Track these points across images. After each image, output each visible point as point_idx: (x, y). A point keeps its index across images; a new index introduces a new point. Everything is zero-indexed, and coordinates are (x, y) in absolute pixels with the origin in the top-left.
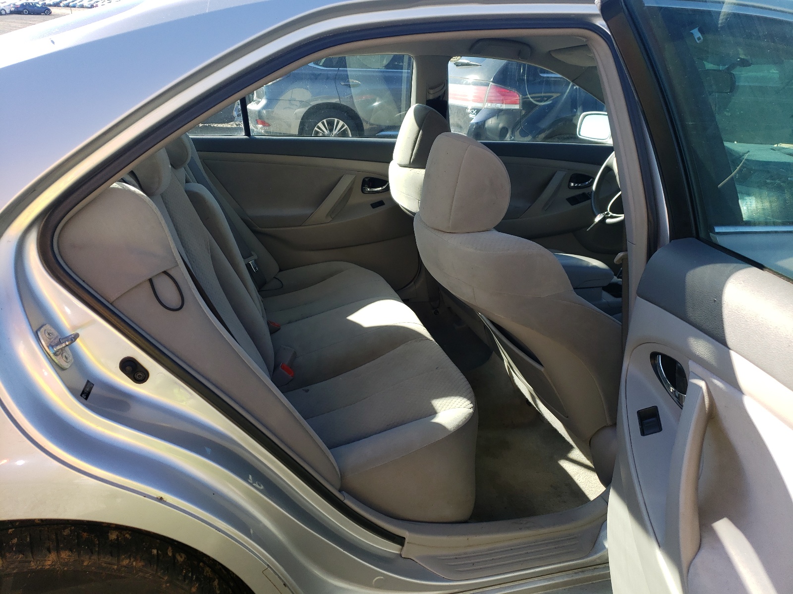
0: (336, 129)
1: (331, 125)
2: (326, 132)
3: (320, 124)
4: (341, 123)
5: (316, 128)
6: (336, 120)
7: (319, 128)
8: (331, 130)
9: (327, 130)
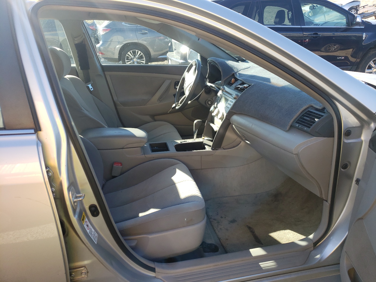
0: (137, 55)
1: (134, 53)
2: (132, 57)
3: (129, 53)
4: (139, 52)
5: (127, 55)
6: (137, 51)
7: (128, 55)
8: (135, 56)
9: (132, 55)
